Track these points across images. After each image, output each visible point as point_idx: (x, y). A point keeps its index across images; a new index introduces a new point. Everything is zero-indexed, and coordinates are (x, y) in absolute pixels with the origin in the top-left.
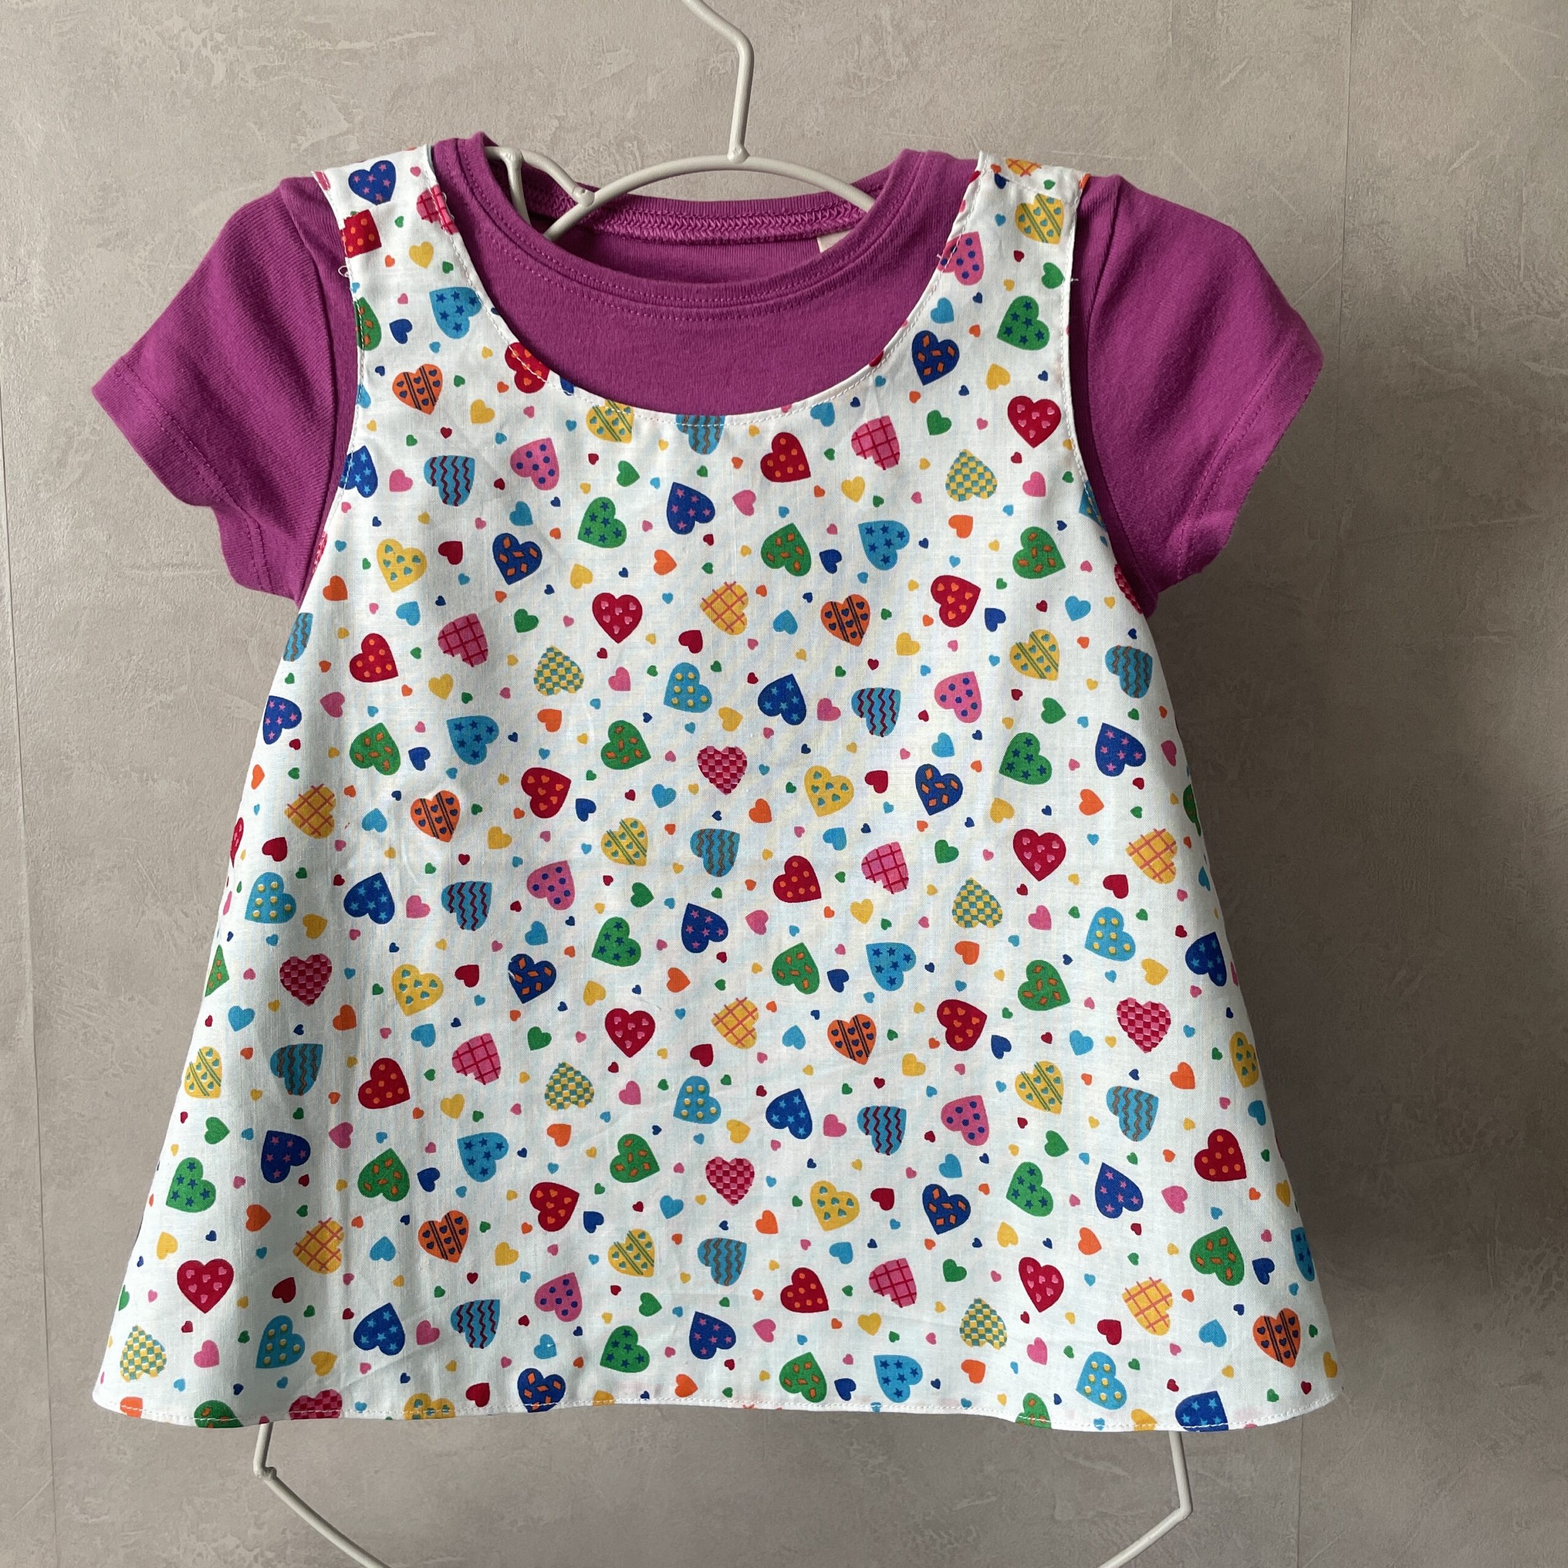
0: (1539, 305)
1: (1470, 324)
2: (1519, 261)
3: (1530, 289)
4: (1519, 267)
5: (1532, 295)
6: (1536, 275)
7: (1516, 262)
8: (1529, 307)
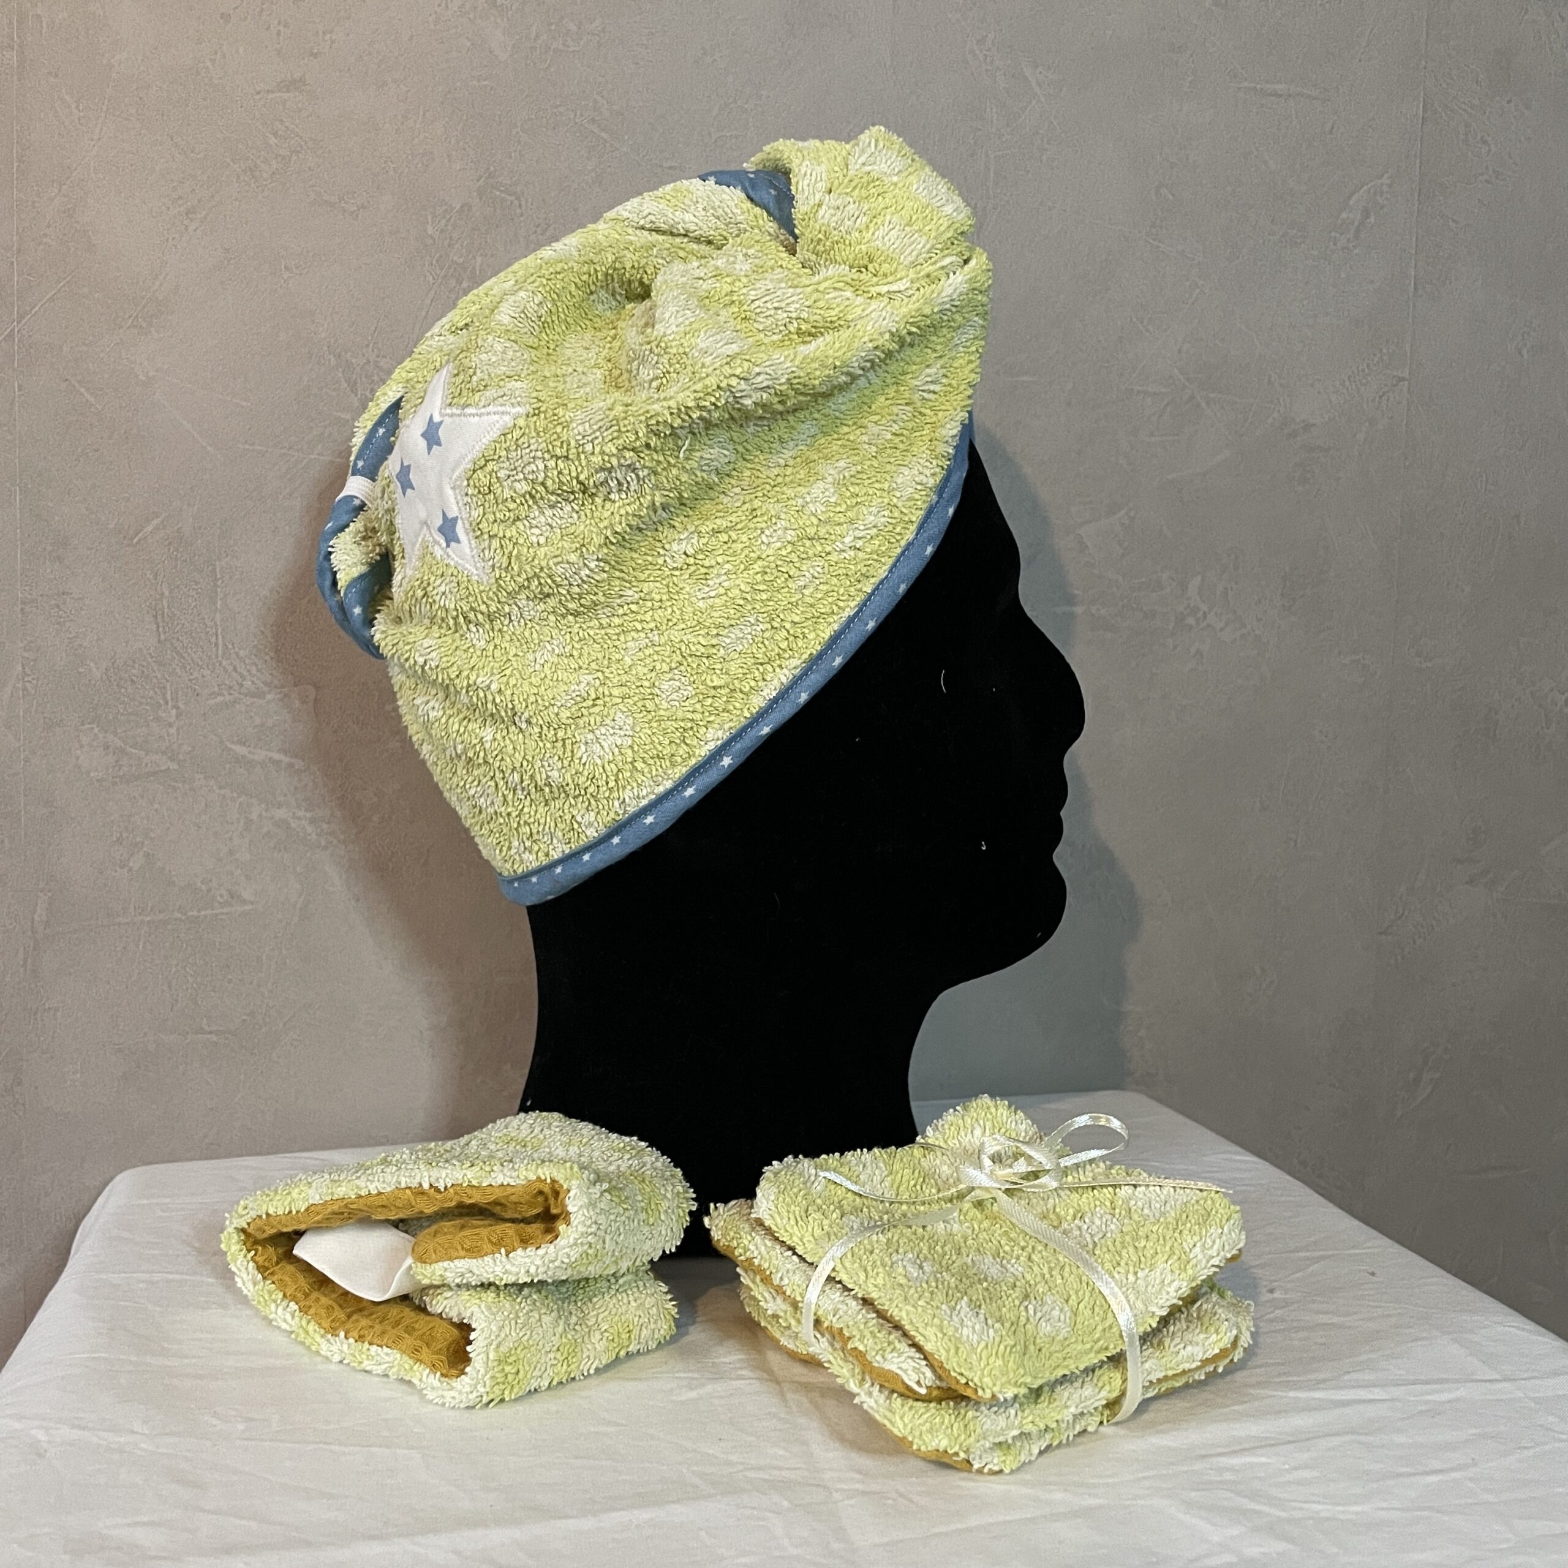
0: (241, 685)
1: (167, 703)
2: (217, 639)
3: (230, 669)
4: (216, 645)
5: (234, 674)
6: (237, 654)
7: (213, 640)
8: (230, 688)
